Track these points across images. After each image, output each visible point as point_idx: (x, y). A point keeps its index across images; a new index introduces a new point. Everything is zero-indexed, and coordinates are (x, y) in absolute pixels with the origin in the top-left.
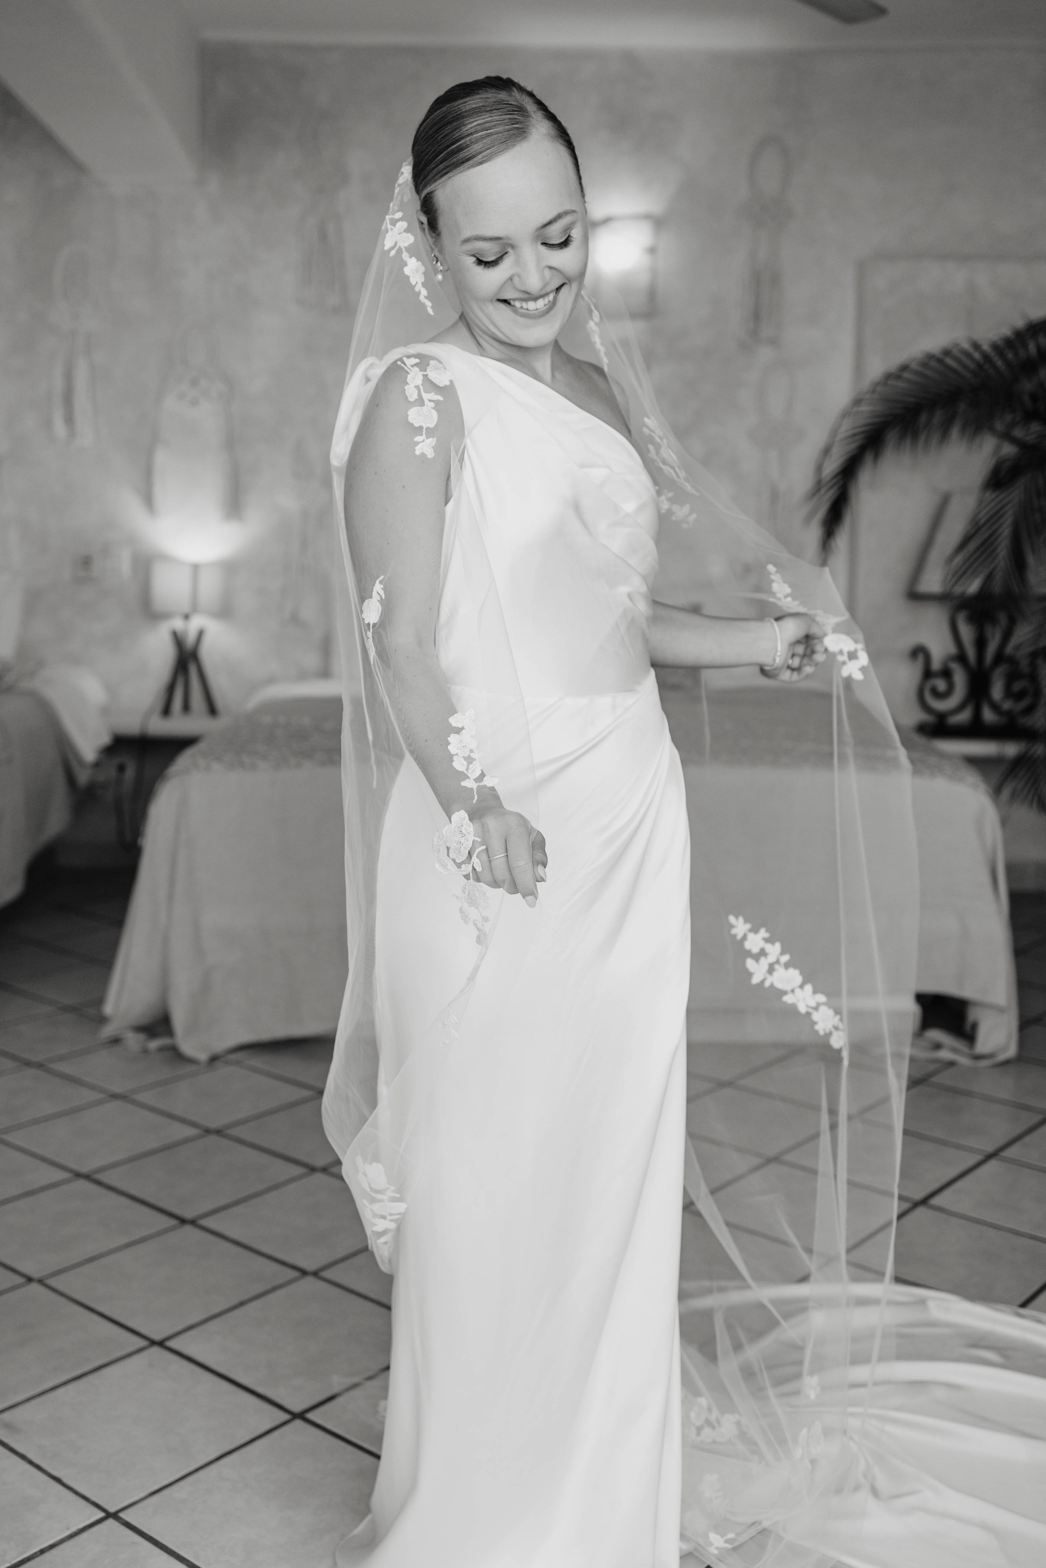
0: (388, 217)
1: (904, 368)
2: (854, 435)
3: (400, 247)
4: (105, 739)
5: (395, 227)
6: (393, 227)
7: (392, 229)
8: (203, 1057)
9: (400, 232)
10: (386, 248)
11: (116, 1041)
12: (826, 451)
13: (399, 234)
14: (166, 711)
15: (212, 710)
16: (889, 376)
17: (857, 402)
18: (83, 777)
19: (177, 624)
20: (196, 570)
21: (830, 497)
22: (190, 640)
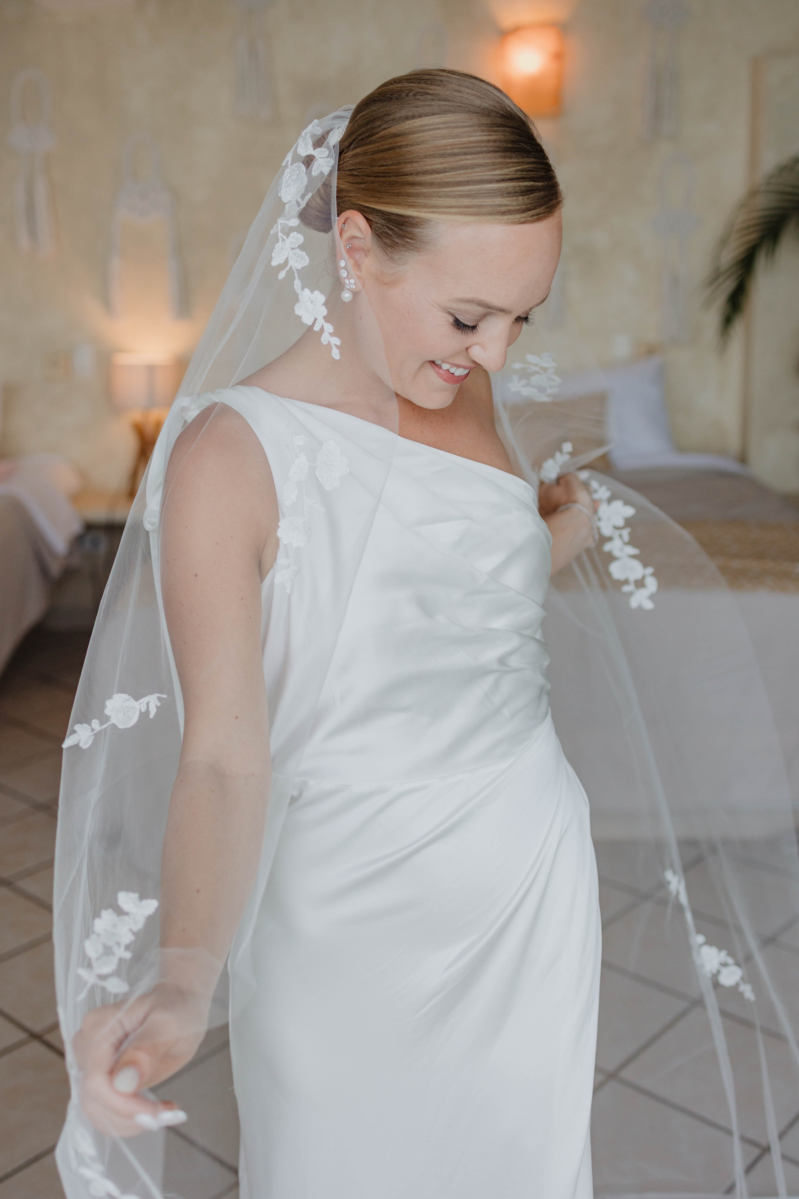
0: (280, 221)
3: (291, 267)
5: (287, 237)
6: (285, 237)
7: (283, 240)
9: (292, 247)
10: (274, 263)
13: (292, 249)
19: (136, 415)
20: (151, 369)
21: (728, 286)
22: (149, 430)
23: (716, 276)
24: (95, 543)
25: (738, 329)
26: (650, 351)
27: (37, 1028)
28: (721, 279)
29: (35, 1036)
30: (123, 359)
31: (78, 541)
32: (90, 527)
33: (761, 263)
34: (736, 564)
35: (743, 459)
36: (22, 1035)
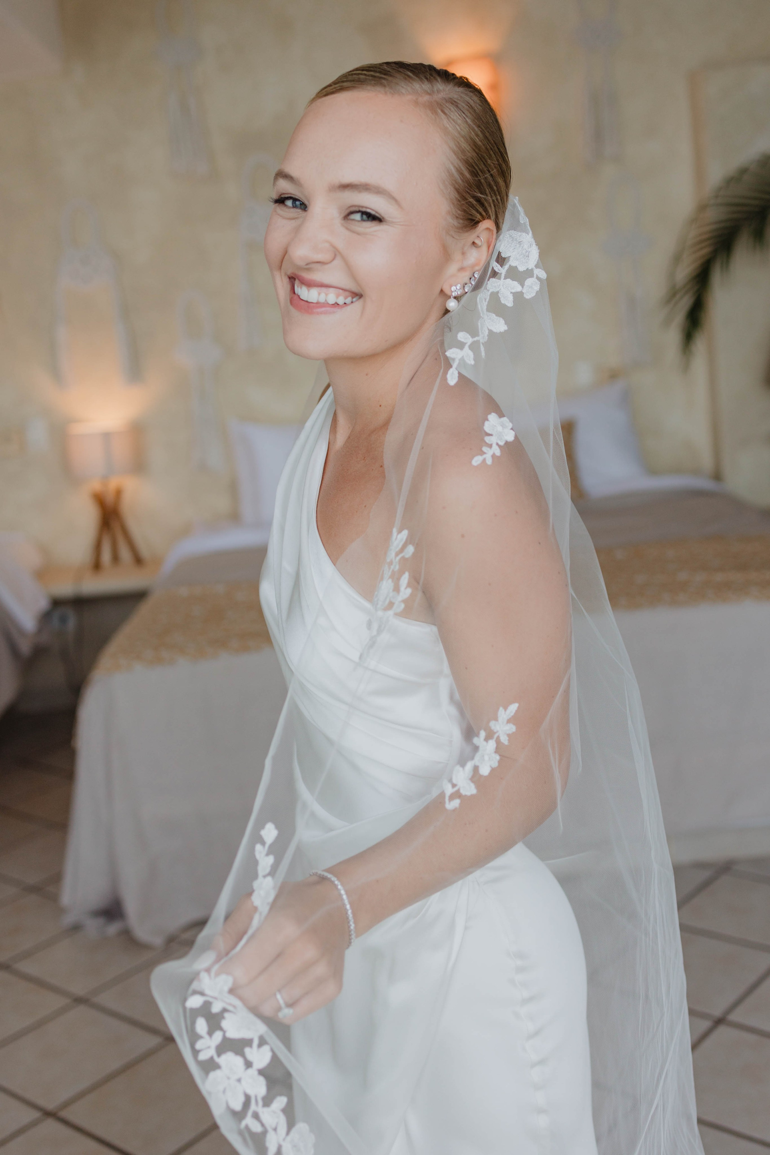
1: (743, 171)
2: (701, 242)
4: (43, 604)
8: (158, 941)
11: (76, 928)
12: (677, 259)
14: (97, 566)
15: (138, 560)
16: (731, 181)
17: (702, 208)
18: (25, 647)
19: (96, 485)
20: (107, 436)
21: (686, 302)
22: (110, 498)
23: (672, 295)
24: (63, 620)
25: (700, 345)
26: (614, 375)
27: (50, 1106)
28: (678, 297)
29: (49, 1114)
30: (78, 429)
31: (45, 618)
32: (57, 603)
33: (717, 277)
34: (719, 577)
35: (717, 476)
36: (35, 1115)
